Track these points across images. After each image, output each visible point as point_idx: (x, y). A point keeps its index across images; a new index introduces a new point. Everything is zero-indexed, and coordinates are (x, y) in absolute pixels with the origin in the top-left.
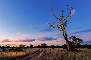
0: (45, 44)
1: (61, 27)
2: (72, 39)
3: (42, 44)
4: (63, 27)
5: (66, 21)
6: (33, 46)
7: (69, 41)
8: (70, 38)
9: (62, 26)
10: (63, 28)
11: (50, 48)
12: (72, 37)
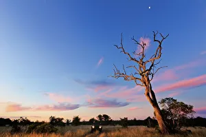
0: (106, 117)
1: (141, 77)
2: (167, 105)
3: (100, 116)
4: (146, 76)
5: (152, 65)
6: (79, 119)
7: (161, 109)
8: (163, 101)
9: (143, 76)
10: (146, 79)
11: (118, 126)
12: (167, 99)
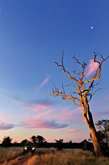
0: (40, 138)
2: (103, 127)
3: (33, 138)
5: (91, 86)
6: (10, 140)
7: (97, 130)
8: (100, 123)
9: (82, 96)
10: (85, 100)
11: (52, 148)
12: (104, 121)
